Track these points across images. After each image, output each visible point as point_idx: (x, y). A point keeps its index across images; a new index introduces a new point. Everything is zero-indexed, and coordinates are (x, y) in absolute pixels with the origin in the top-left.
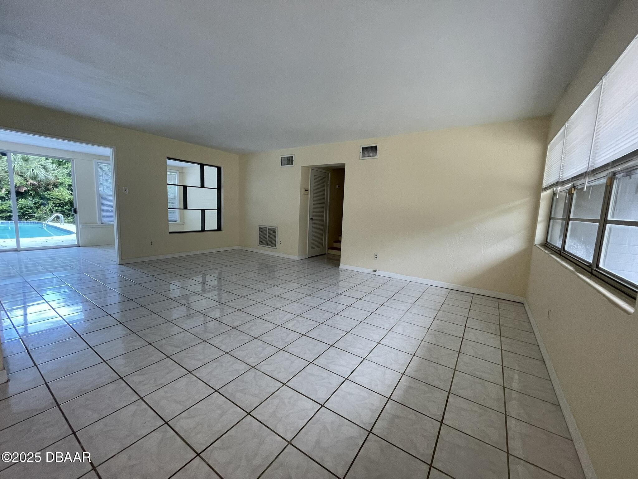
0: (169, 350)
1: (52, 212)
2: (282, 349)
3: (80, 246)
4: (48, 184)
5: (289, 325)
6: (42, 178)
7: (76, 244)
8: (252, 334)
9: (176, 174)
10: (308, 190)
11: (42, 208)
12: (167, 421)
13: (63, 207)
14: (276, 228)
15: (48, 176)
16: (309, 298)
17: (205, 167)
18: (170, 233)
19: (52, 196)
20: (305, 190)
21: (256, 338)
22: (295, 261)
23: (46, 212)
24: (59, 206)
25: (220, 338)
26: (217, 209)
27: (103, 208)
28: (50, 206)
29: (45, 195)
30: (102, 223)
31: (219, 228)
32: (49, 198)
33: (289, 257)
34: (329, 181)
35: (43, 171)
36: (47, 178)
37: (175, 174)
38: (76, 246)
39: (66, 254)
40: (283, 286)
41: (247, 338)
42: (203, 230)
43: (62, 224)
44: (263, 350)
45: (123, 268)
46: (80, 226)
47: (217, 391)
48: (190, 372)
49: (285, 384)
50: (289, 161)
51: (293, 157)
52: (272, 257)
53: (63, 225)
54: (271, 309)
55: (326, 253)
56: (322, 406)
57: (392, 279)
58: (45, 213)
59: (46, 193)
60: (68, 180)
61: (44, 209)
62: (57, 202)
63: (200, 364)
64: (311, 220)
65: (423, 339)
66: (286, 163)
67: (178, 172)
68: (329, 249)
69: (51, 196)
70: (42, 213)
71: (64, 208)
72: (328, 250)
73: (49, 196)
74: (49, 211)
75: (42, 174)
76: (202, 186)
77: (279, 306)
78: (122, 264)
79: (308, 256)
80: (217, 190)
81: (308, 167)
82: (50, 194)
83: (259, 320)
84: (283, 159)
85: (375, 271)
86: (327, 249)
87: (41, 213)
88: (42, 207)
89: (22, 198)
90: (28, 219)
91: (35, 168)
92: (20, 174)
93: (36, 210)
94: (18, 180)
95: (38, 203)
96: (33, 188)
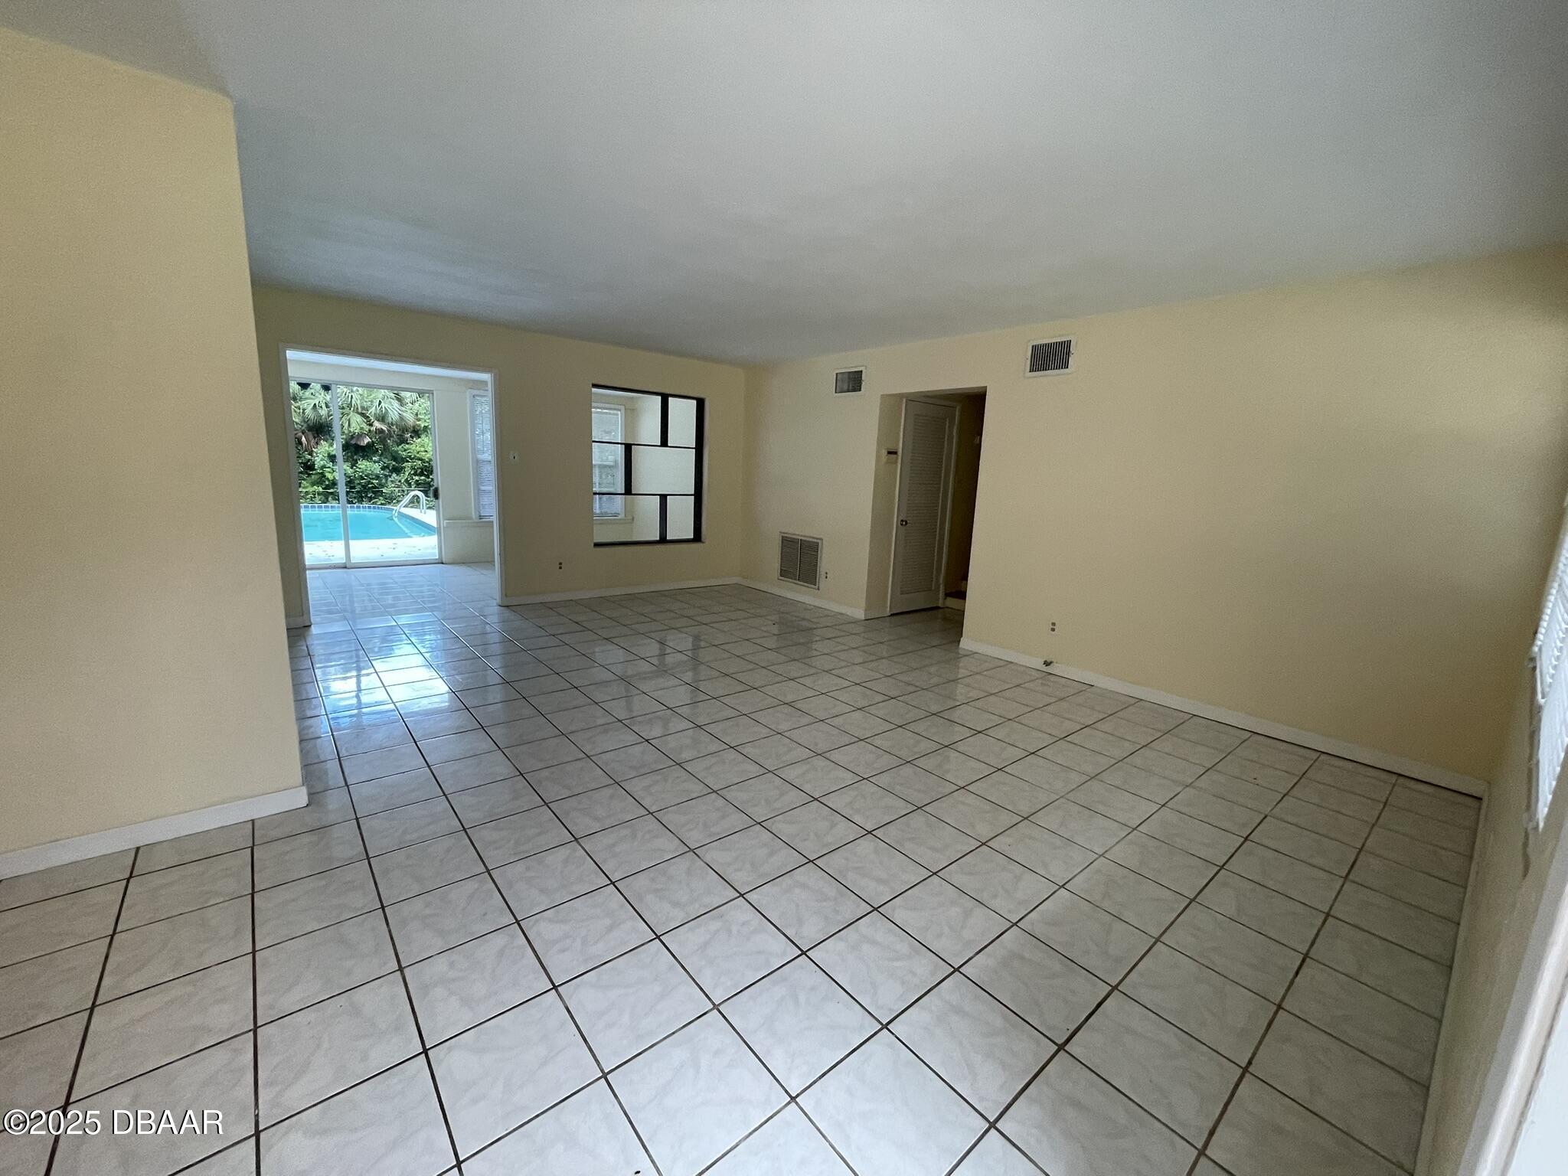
0: (551, 792)
1: (410, 485)
2: (759, 823)
3: (442, 563)
4: (403, 429)
5: (791, 774)
6: (393, 418)
7: (437, 557)
8: (710, 781)
9: (619, 412)
10: (896, 453)
11: (394, 478)
12: (519, 919)
14: (818, 541)
15: (404, 414)
16: (858, 715)
17: (670, 399)
18: (597, 545)
19: (410, 454)
20: (889, 453)
21: (714, 791)
22: (856, 622)
23: (400, 486)
24: (422, 474)
25: (646, 781)
26: (693, 493)
27: (483, 488)
28: (407, 473)
29: (400, 452)
30: (481, 517)
31: (698, 537)
32: (405, 458)
33: (844, 612)
34: (955, 427)
35: (396, 404)
36: (401, 418)
37: (615, 412)
38: (437, 561)
40: (808, 681)
41: (697, 789)
42: (663, 540)
43: (423, 511)
44: (723, 817)
45: (507, 613)
46: (444, 522)
47: (613, 883)
48: (576, 839)
49: (742, 895)
50: (853, 382)
51: (861, 371)
52: (807, 608)
53: (425, 513)
54: (765, 732)
55: (940, 605)
56: (804, 953)
57: (1093, 689)
58: (398, 487)
59: (400, 447)
61: (397, 480)
62: (418, 466)
63: (597, 827)
64: (902, 525)
65: (1106, 851)
66: (845, 387)
67: (623, 408)
68: (947, 595)
70: (394, 488)
71: (429, 478)
72: (945, 599)
73: (405, 453)
74: (404, 484)
75: (393, 410)
76: (664, 443)
77: (783, 727)
78: (508, 606)
79: (890, 611)
80: (694, 450)
81: (901, 396)
83: (732, 754)
84: (839, 376)
85: (1047, 664)
86: (941, 594)
87: (392, 487)
88: (394, 475)
89: (364, 458)
90: (370, 499)
91: (383, 399)
92: (360, 410)
93: (384, 481)
94: (357, 423)
95: (387, 467)
96: (380, 438)
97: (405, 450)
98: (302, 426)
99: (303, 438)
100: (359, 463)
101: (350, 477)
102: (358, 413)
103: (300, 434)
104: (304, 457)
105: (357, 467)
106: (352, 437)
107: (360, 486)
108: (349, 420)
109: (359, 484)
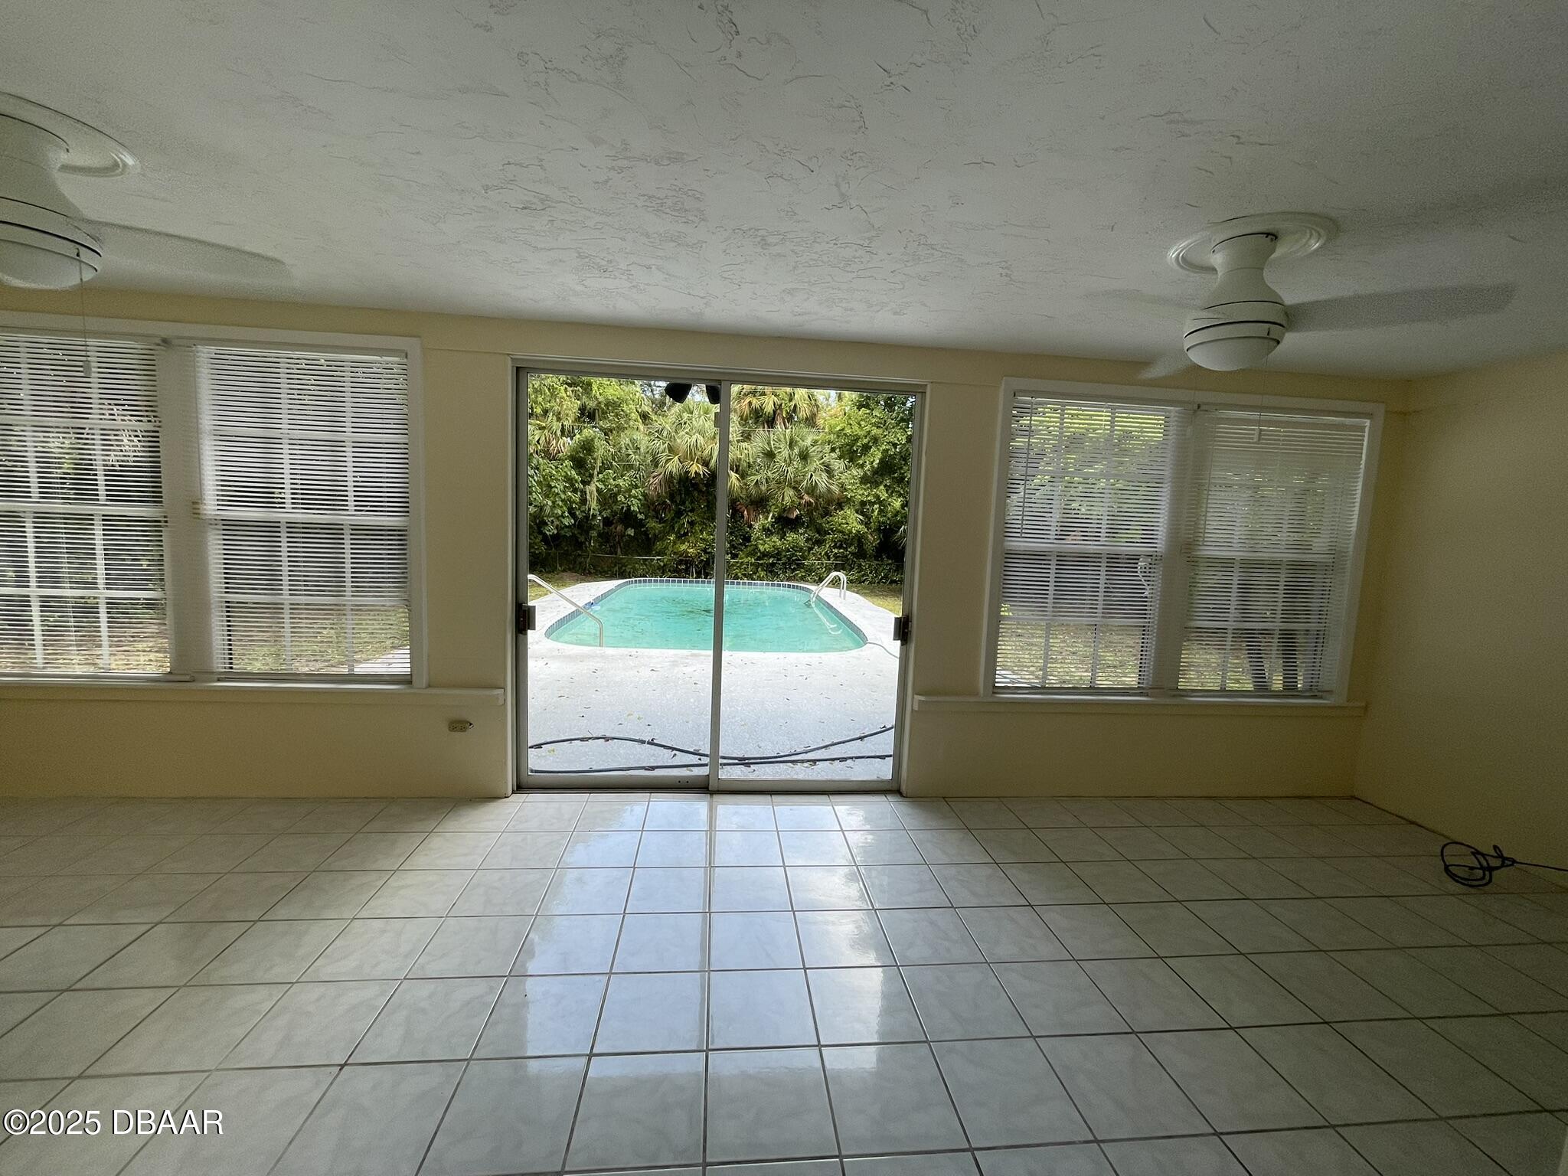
4: (829, 502)
6: (821, 490)
11: (815, 550)
13: (846, 549)
15: (832, 486)
24: (841, 547)
28: (828, 546)
29: (823, 525)
32: (827, 531)
35: (825, 476)
36: (828, 490)
58: (819, 559)
59: (824, 519)
60: (861, 492)
61: (818, 552)
62: (838, 539)
69: (831, 525)
73: (828, 526)
74: (825, 556)
82: (829, 522)
88: (816, 547)
89: (792, 530)
93: (806, 553)
94: (789, 497)
95: (811, 539)
98: (746, 501)
99: (746, 512)
100: (787, 535)
101: (778, 549)
102: (791, 487)
105: (785, 539)
106: (784, 510)
107: (785, 559)
108: (783, 494)
109: (785, 556)
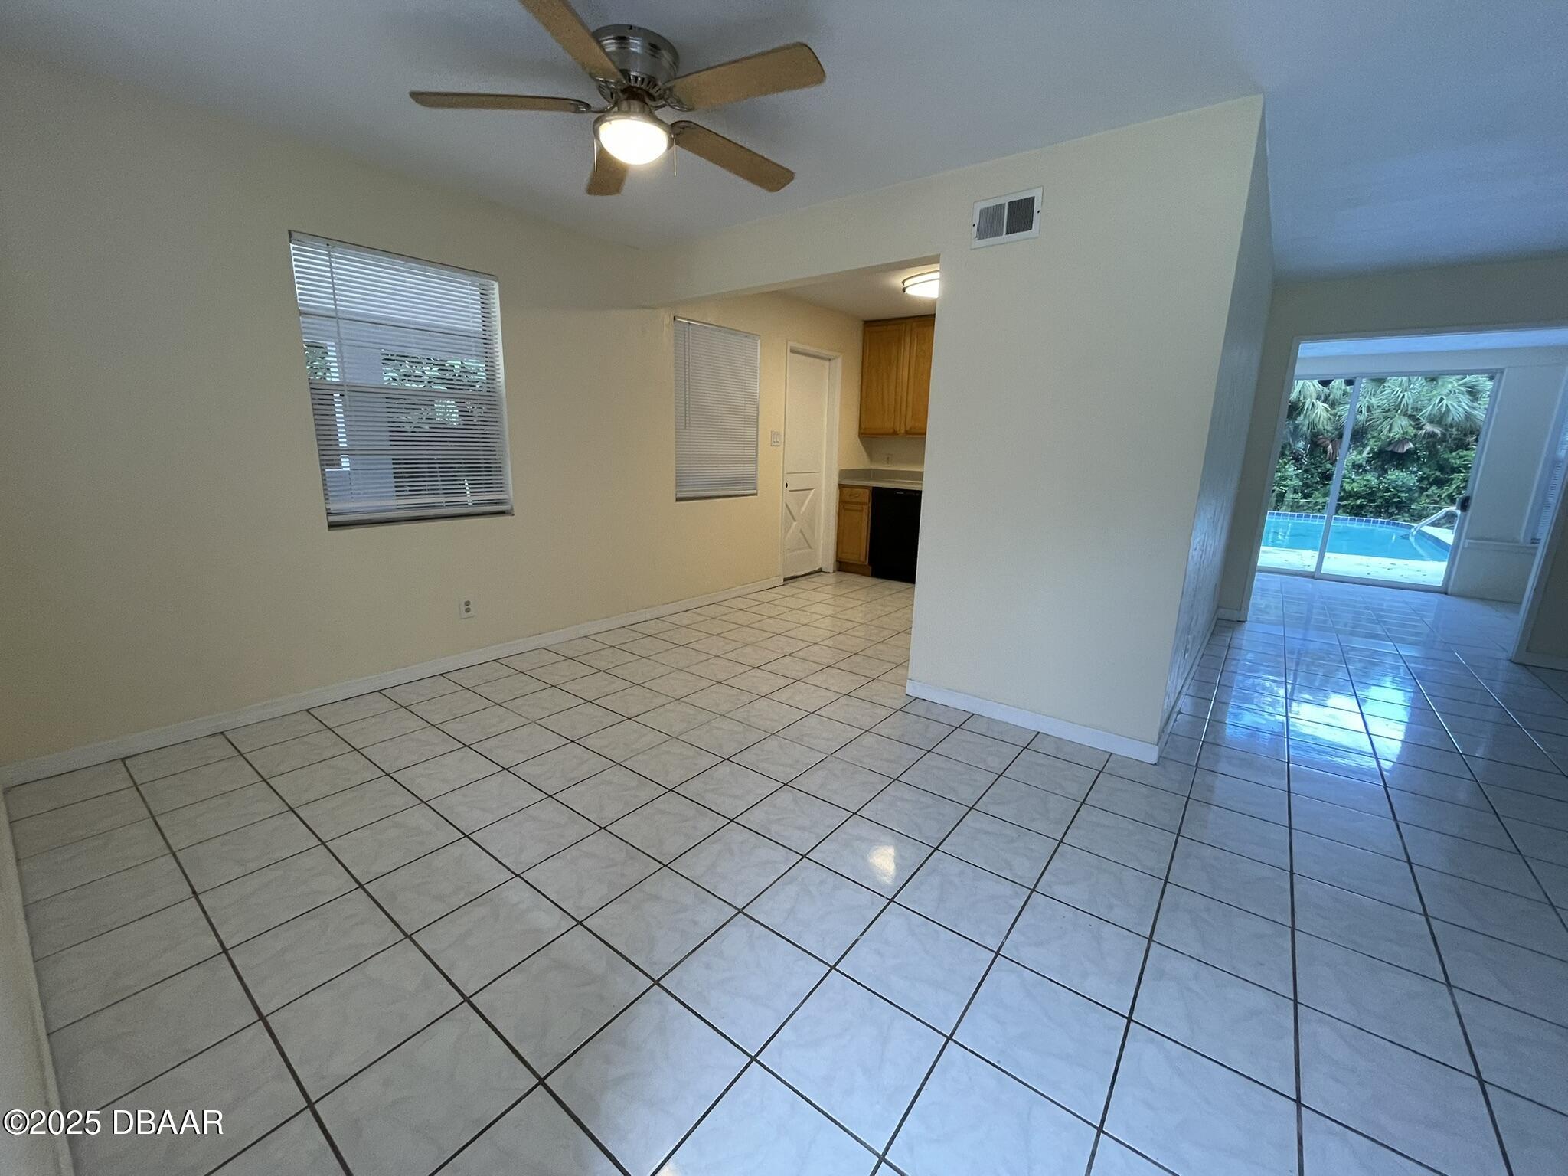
3: (1446, 594)
4: (1466, 430)
6: (1455, 417)
7: (1441, 585)
11: (1433, 491)
15: (1474, 412)
23: (1439, 502)
28: (1454, 486)
29: (1451, 460)
32: (1457, 468)
35: (1465, 400)
36: (1468, 417)
39: (1401, 605)
43: (1447, 530)
46: (1465, 543)
59: (1454, 454)
61: (1435, 494)
69: (1464, 461)
70: (1429, 503)
73: (1458, 462)
74: (1446, 499)
75: (1459, 408)
82: (1462, 457)
87: (1426, 503)
88: (1434, 488)
89: (1397, 467)
90: (1391, 515)
91: (1448, 395)
92: (1410, 412)
93: (1416, 495)
94: (1401, 425)
95: (1427, 478)
96: (1428, 443)
97: (1461, 457)
98: (1333, 434)
99: (1330, 447)
100: (1389, 473)
101: (1371, 488)
102: (1405, 415)
103: (1328, 442)
104: (1325, 466)
105: (1384, 478)
106: (1390, 443)
107: (1381, 500)
108: (1391, 425)
109: (1381, 497)
